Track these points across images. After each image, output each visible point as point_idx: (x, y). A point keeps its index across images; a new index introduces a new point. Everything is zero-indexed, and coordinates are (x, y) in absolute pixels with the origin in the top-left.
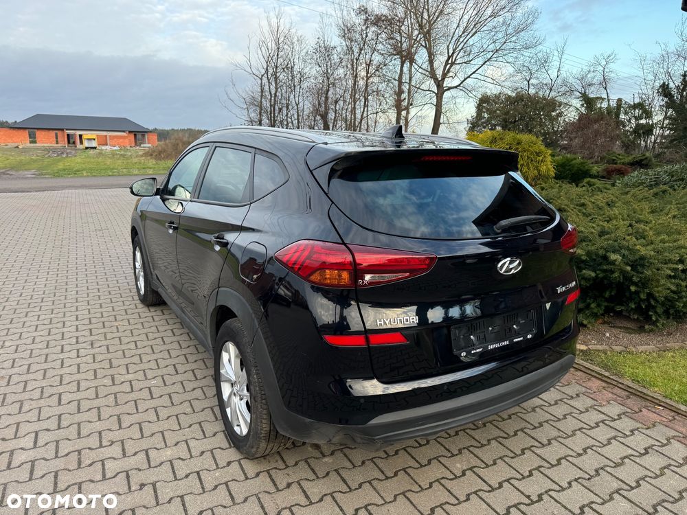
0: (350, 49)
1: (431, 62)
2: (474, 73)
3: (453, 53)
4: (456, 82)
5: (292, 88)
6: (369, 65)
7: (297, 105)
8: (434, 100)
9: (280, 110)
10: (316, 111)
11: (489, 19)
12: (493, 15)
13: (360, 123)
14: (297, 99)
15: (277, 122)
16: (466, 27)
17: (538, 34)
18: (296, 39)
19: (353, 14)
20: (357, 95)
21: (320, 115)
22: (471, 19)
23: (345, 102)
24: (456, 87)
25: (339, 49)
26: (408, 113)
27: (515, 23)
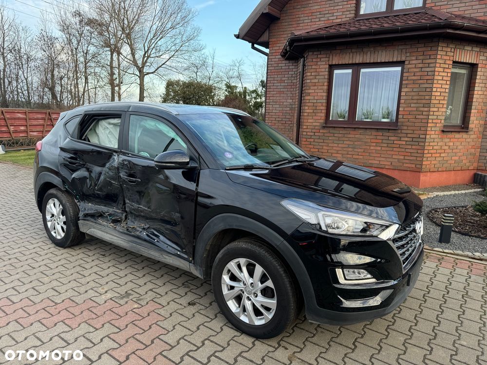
0: (70, 42)
1: (133, 54)
2: (164, 64)
3: (148, 50)
4: (152, 70)
5: (20, 66)
6: (86, 54)
7: (26, 79)
8: (138, 81)
9: (10, 83)
10: (44, 84)
11: (170, 30)
12: (173, 28)
13: (83, 94)
14: (25, 75)
15: (8, 92)
16: (155, 34)
17: (201, 43)
18: (21, 28)
19: (69, 15)
20: (78, 74)
21: (48, 88)
22: (158, 28)
23: (69, 79)
24: (152, 73)
25: (61, 40)
26: (120, 89)
27: (187, 34)
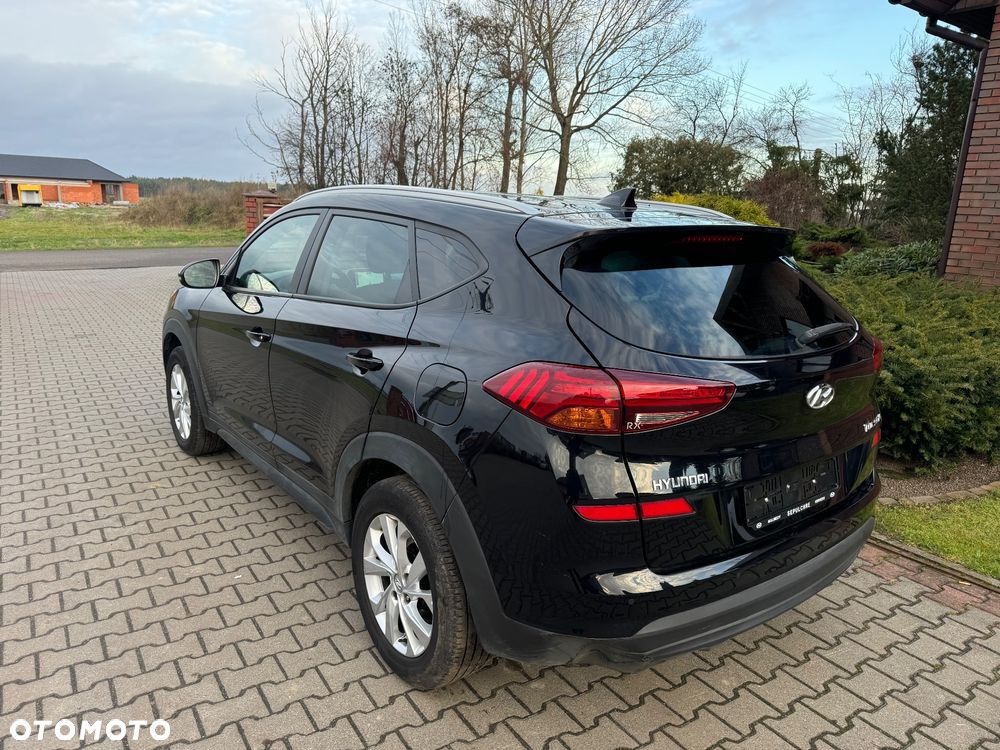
0: (436, 67)
1: (553, 89)
2: (614, 107)
3: (584, 78)
4: (589, 120)
5: (349, 121)
6: (466, 91)
7: (358, 146)
8: (558, 146)
9: (332, 152)
10: (387, 156)
11: (635, 32)
12: (640, 26)
13: (454, 175)
14: (357, 137)
15: (327, 170)
16: (602, 42)
17: (701, 55)
18: (356, 49)
19: (440, 16)
20: (448, 134)
21: (393, 161)
22: (609, 30)
23: (430, 143)
24: (588, 127)
25: (421, 67)
26: (521, 162)
27: (670, 38)
